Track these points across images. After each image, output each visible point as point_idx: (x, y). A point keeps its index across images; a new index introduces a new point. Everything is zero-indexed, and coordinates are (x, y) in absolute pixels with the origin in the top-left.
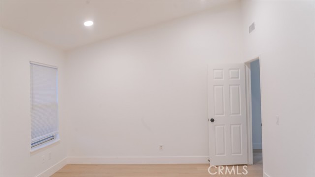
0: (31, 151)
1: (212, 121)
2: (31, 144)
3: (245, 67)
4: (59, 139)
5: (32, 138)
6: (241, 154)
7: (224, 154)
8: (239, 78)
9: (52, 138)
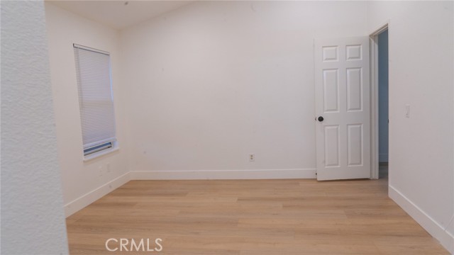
0: (84, 159)
1: (321, 119)
2: (85, 151)
3: (370, 40)
4: (118, 148)
5: (84, 143)
6: (362, 165)
7: (338, 165)
8: (361, 59)
9: (109, 145)
